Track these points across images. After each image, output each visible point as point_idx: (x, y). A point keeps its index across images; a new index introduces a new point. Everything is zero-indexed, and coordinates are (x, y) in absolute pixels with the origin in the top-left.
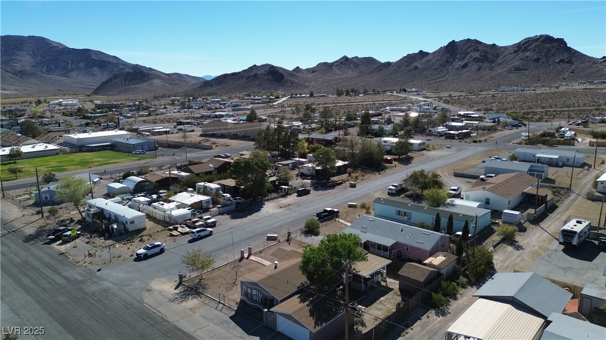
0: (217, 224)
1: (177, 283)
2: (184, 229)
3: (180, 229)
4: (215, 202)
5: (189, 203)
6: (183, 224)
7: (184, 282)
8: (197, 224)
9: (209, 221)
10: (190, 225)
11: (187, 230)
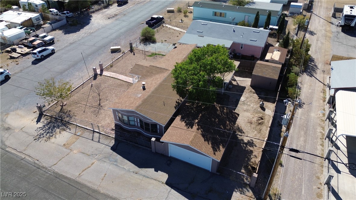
0: (55, 40)
1: (37, 115)
2: (23, 50)
3: (19, 50)
4: (45, 19)
5: (19, 22)
6: (21, 44)
7: (44, 112)
8: (36, 43)
9: (46, 39)
10: (28, 44)
11: (26, 50)
